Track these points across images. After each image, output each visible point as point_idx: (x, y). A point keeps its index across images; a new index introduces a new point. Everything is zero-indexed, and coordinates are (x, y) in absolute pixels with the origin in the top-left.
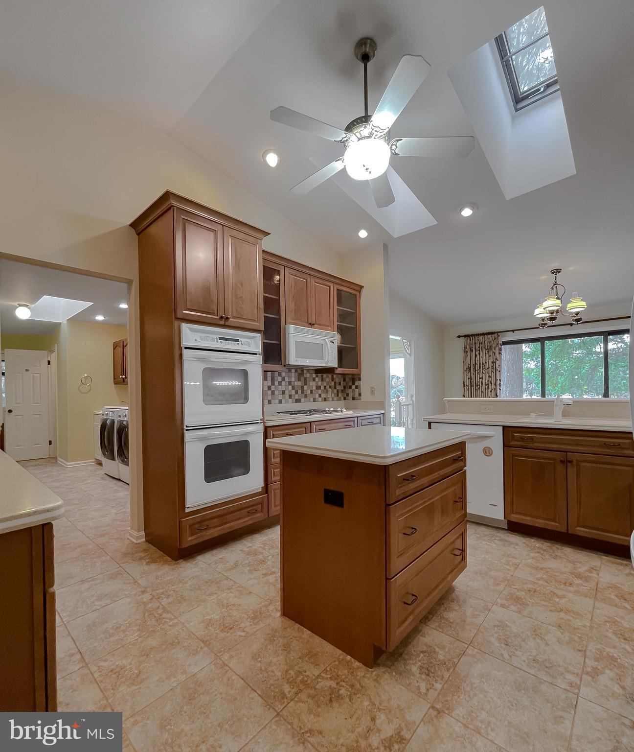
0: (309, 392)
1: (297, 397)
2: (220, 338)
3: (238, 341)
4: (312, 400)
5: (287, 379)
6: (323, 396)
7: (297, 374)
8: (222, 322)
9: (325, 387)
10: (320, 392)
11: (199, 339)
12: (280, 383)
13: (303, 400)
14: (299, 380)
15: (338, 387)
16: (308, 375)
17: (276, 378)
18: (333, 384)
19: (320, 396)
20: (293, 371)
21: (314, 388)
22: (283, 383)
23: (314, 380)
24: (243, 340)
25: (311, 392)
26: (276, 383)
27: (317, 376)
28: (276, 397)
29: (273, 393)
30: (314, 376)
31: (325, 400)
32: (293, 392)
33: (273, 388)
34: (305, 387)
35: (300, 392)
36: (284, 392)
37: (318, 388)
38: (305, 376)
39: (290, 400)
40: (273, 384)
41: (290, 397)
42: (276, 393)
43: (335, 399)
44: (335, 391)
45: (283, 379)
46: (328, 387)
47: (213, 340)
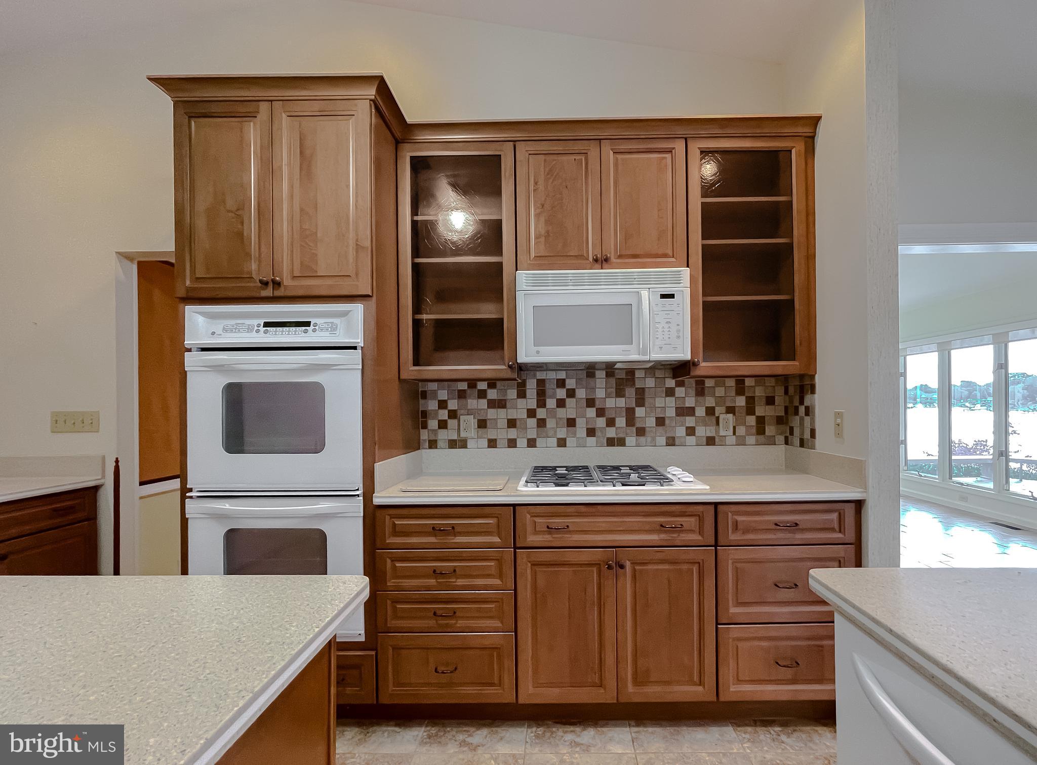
0: (651, 422)
1: (611, 433)
2: (267, 325)
3: (308, 324)
4: (662, 440)
5: (581, 393)
6: (701, 431)
7: (613, 381)
8: (268, 292)
9: (710, 411)
10: (690, 421)
11: (219, 330)
12: (561, 403)
13: (631, 440)
14: (620, 393)
15: (760, 411)
16: (650, 383)
17: (549, 392)
18: (741, 401)
19: (691, 431)
20: (600, 374)
21: (671, 413)
22: (570, 402)
23: (670, 392)
24: (319, 321)
25: (660, 422)
26: (551, 403)
27: (680, 384)
28: (551, 433)
29: (542, 423)
30: (671, 383)
31: (711, 441)
32: (601, 422)
33: (541, 413)
34: (640, 412)
35: (621, 422)
36: (571, 423)
37: (684, 412)
38: (638, 384)
39: (592, 440)
40: (542, 403)
41: (591, 432)
42: (551, 423)
43: (751, 439)
44: (751, 420)
45: (571, 393)
46: (719, 410)
47: (250, 329)
